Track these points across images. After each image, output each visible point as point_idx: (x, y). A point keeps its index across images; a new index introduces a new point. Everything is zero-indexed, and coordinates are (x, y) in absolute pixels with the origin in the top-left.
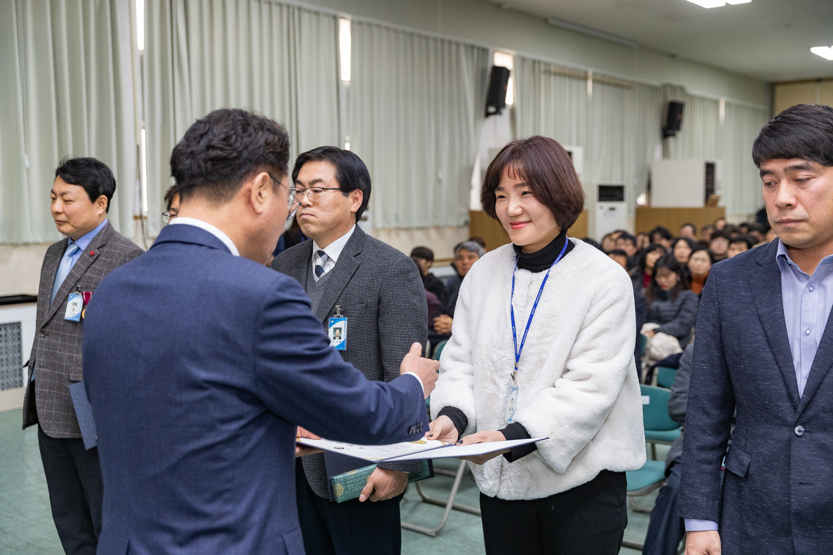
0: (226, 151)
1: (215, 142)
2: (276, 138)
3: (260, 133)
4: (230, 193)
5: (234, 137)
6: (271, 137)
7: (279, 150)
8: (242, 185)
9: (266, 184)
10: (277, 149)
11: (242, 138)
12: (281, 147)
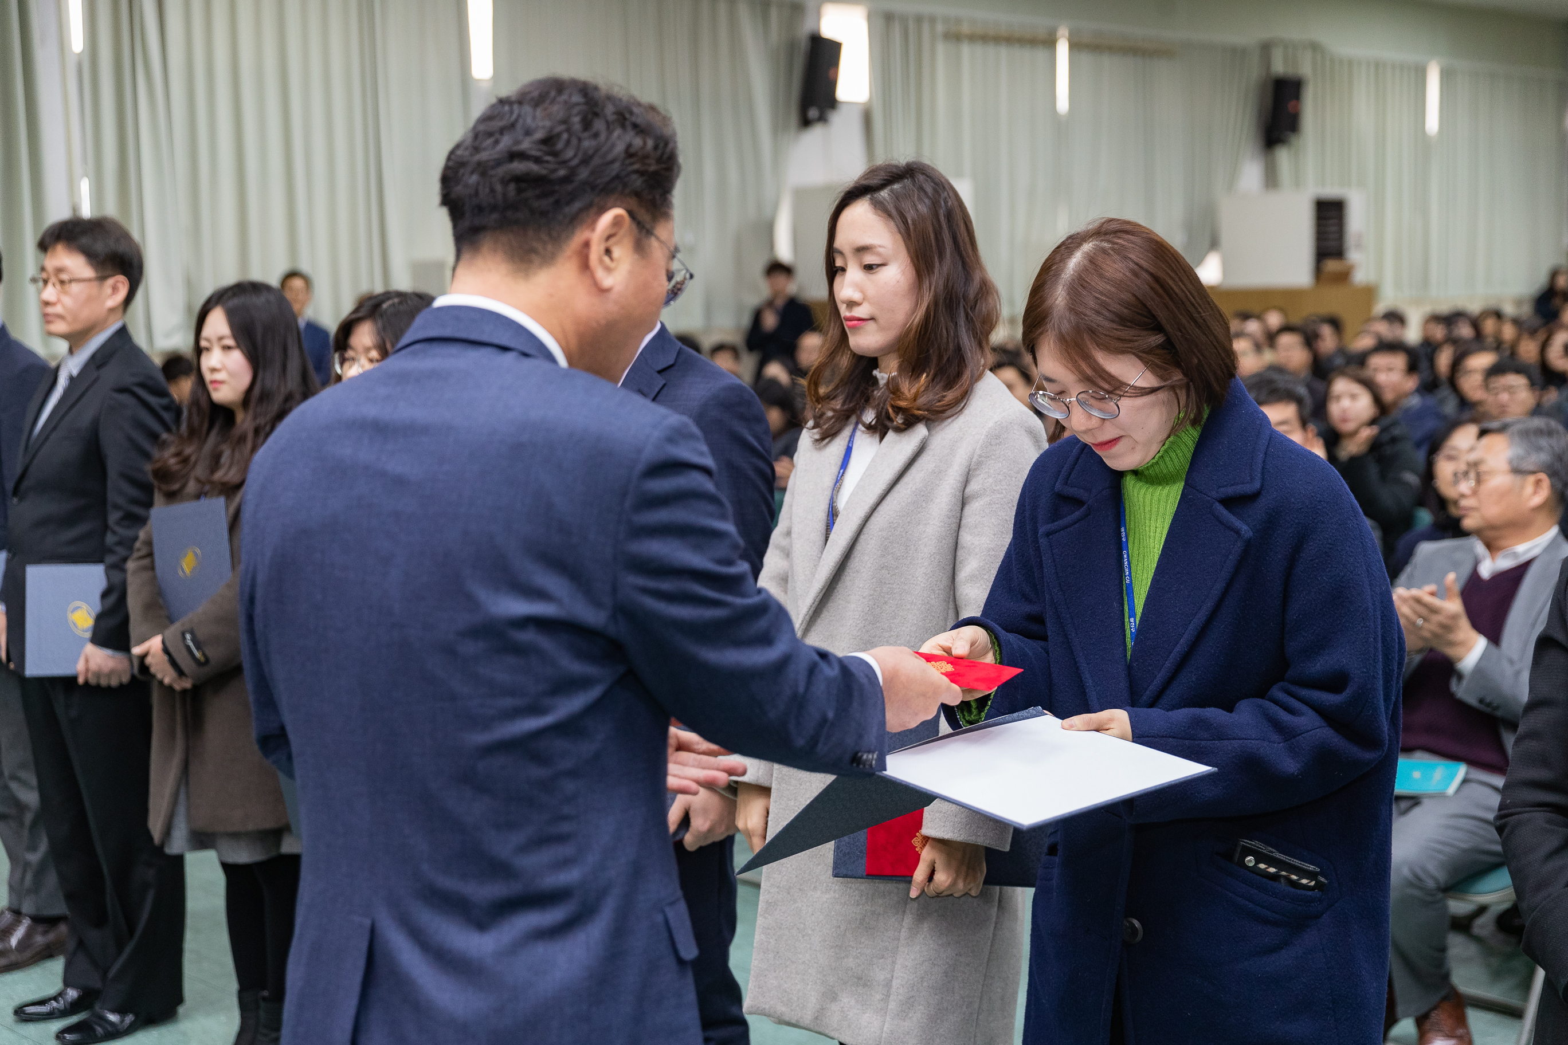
0: (546, 165)
1: (526, 145)
2: (650, 143)
3: (617, 132)
4: (550, 248)
5: (565, 136)
6: (638, 142)
8: (573, 233)
9: (622, 232)
10: (649, 165)
11: (580, 140)
12: (659, 161)
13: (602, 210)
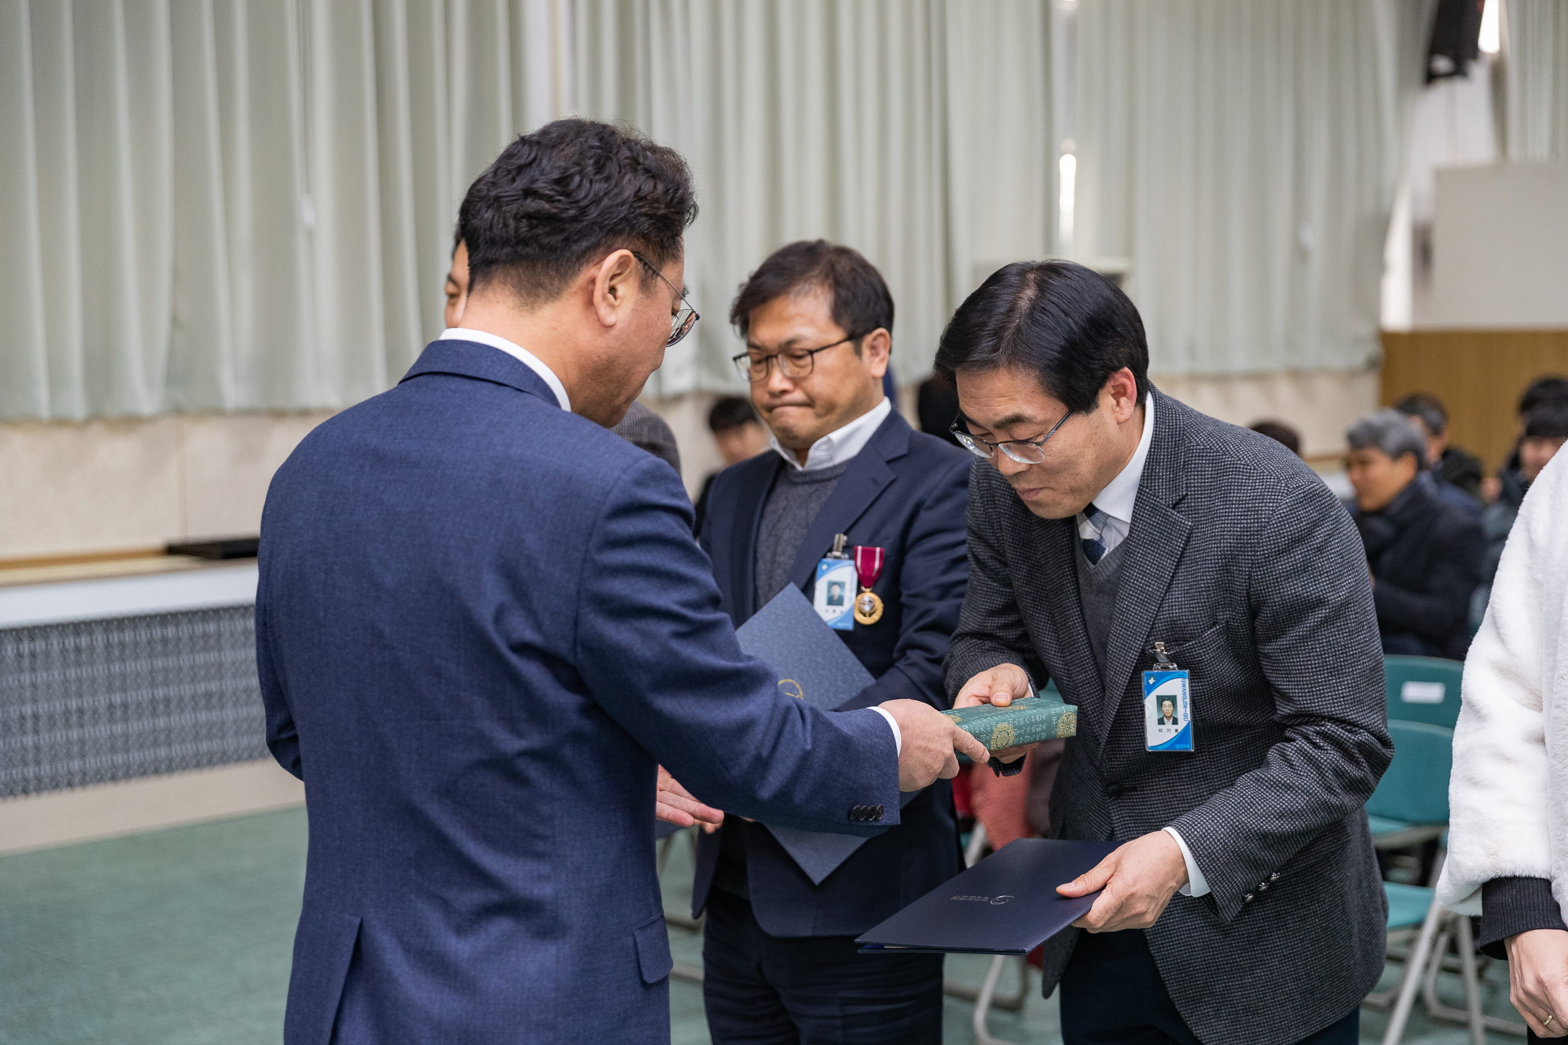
1: (540, 185)
2: (660, 188)
3: (628, 177)
4: (556, 282)
5: (577, 179)
6: (648, 186)
8: (579, 270)
9: (627, 272)
11: (592, 182)
12: (668, 205)
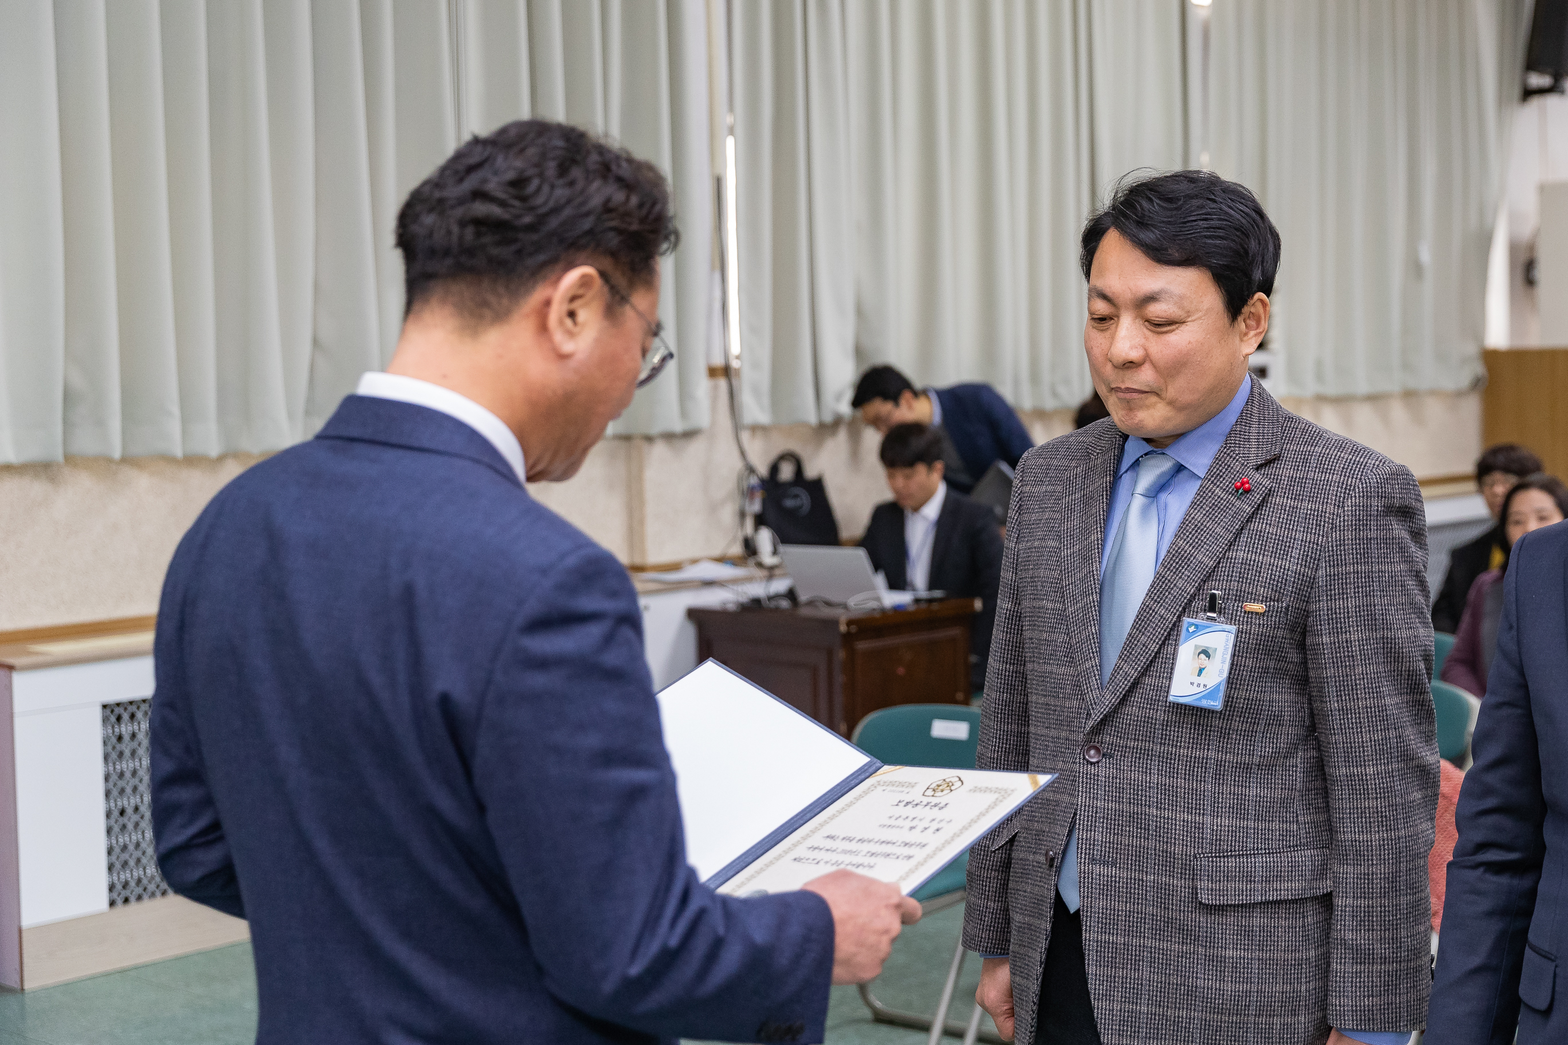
0: (511, 210)
1: (493, 186)
2: (634, 200)
3: (596, 184)
4: (505, 301)
5: (535, 183)
6: (619, 196)
7: (635, 227)
9: (590, 294)
10: (630, 224)
11: (553, 187)
12: (643, 220)
13: (570, 266)
